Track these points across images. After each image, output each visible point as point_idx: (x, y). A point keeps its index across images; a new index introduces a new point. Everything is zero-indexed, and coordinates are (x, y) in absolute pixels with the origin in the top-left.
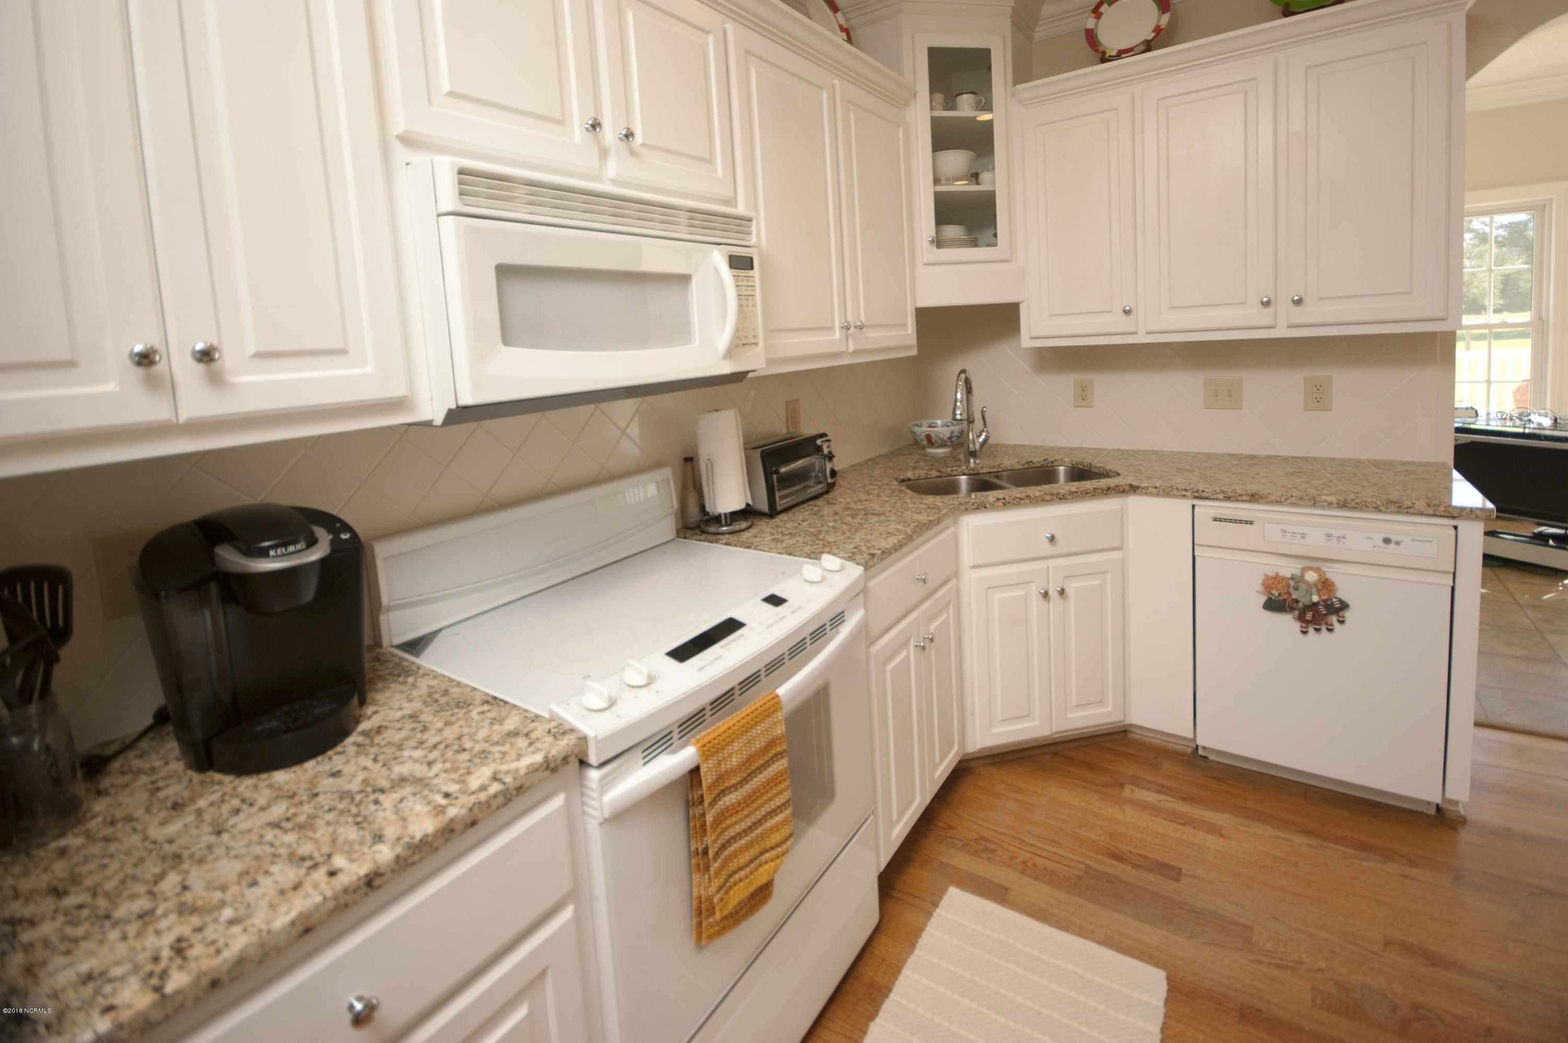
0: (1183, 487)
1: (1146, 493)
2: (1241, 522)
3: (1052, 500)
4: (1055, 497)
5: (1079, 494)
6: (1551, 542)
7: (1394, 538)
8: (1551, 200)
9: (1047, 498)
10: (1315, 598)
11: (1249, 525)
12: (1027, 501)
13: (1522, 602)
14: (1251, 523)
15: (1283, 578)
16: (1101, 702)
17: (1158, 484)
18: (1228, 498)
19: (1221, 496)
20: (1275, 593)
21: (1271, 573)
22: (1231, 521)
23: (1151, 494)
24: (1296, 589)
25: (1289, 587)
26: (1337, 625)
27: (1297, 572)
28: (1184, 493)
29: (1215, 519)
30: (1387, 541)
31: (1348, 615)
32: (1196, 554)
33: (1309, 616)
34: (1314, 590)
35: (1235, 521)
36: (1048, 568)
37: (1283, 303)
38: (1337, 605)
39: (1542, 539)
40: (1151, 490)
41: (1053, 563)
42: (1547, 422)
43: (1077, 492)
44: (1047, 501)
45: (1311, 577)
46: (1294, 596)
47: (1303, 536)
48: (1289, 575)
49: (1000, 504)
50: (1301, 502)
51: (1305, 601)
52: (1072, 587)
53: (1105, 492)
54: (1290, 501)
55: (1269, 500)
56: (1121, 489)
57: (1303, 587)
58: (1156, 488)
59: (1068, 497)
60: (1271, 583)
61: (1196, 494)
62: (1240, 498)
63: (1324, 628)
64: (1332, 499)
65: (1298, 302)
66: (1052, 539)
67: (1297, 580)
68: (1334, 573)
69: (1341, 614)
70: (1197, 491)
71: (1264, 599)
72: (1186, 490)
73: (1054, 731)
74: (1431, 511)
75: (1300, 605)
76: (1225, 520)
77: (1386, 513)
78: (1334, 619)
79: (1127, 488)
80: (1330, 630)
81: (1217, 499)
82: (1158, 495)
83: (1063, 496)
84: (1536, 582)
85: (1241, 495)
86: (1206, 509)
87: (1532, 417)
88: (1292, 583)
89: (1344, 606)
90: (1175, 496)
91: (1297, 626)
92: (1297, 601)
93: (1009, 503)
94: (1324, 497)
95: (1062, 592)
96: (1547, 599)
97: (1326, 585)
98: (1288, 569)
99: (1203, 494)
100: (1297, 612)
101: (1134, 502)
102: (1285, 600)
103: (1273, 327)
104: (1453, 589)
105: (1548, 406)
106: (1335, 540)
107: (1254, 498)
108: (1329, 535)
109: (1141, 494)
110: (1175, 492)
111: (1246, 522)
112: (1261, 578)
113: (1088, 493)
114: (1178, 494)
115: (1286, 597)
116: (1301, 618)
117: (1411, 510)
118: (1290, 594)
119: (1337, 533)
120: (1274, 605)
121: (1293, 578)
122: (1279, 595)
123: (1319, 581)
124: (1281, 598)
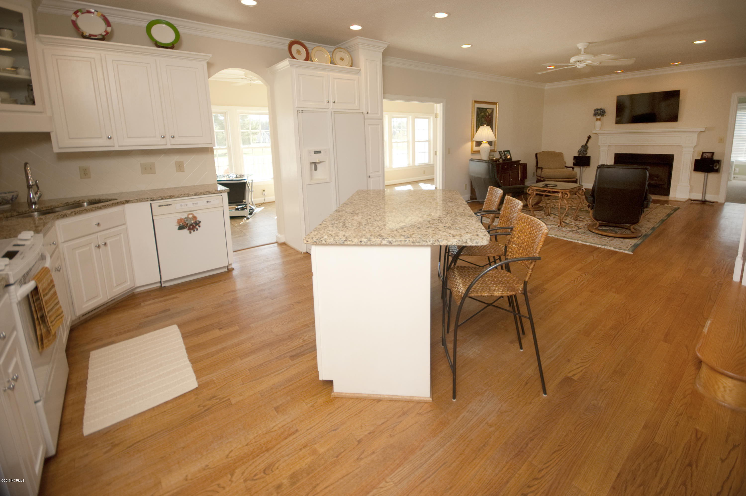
0: (146, 198)
1: (132, 202)
2: (168, 205)
3: (96, 210)
4: (97, 208)
5: (107, 206)
6: (240, 210)
7: (209, 201)
8: (227, 111)
9: (94, 209)
10: (192, 222)
11: (170, 206)
12: (85, 211)
13: (236, 226)
14: (171, 205)
15: (183, 219)
16: (125, 282)
17: (136, 198)
18: (163, 199)
19: (160, 198)
20: (181, 224)
21: (179, 218)
22: (164, 205)
23: (135, 202)
24: (187, 221)
25: (185, 221)
26: (199, 228)
27: (186, 216)
28: (147, 200)
29: (159, 206)
30: (208, 202)
31: (201, 224)
32: (154, 219)
33: (191, 227)
34: (192, 220)
35: (166, 205)
36: (97, 237)
37: (168, 137)
38: (198, 222)
39: (238, 209)
40: (134, 201)
41: (99, 234)
42: (235, 176)
43: (105, 205)
44: (94, 210)
45: (190, 216)
46: (187, 223)
47: (186, 205)
48: (184, 218)
49: (73, 214)
50: (185, 196)
51: (190, 224)
52: (108, 242)
53: (116, 204)
54: (182, 196)
55: (175, 197)
56: (123, 202)
57: (189, 219)
58: (136, 200)
59: (102, 208)
60: (179, 221)
61: (151, 199)
62: (166, 198)
63: (195, 229)
64: (192, 193)
65: (173, 137)
66: (99, 224)
67: (187, 218)
68: (196, 214)
69: (199, 225)
70: (152, 198)
71: (178, 227)
72: (148, 199)
73: (109, 298)
74: (216, 192)
75: (189, 225)
76: (163, 206)
77: (206, 194)
78: (197, 226)
79: (125, 202)
80: (197, 230)
81: (159, 200)
82: (137, 202)
83: (100, 207)
84: (238, 220)
85: (166, 197)
86: (155, 204)
87: (231, 175)
88: (185, 219)
89: (200, 222)
90: (144, 201)
91: (188, 231)
92: (188, 224)
93: (77, 213)
94: (191, 193)
95: (105, 244)
96: (241, 224)
97: (195, 218)
98: (184, 216)
99: (154, 199)
100: (188, 228)
101: (127, 206)
102: (184, 225)
103: (166, 145)
104: (223, 210)
105: (234, 171)
106: (195, 205)
107: (171, 197)
108: (193, 204)
109: (131, 203)
110: (143, 200)
111: (169, 205)
112: (176, 220)
113: (110, 205)
114: (145, 200)
115: (184, 224)
116: (189, 229)
117: (212, 193)
118: (185, 223)
119: (195, 202)
120: (181, 228)
121: (185, 218)
122: (182, 224)
123: (193, 217)
124: (183, 225)
